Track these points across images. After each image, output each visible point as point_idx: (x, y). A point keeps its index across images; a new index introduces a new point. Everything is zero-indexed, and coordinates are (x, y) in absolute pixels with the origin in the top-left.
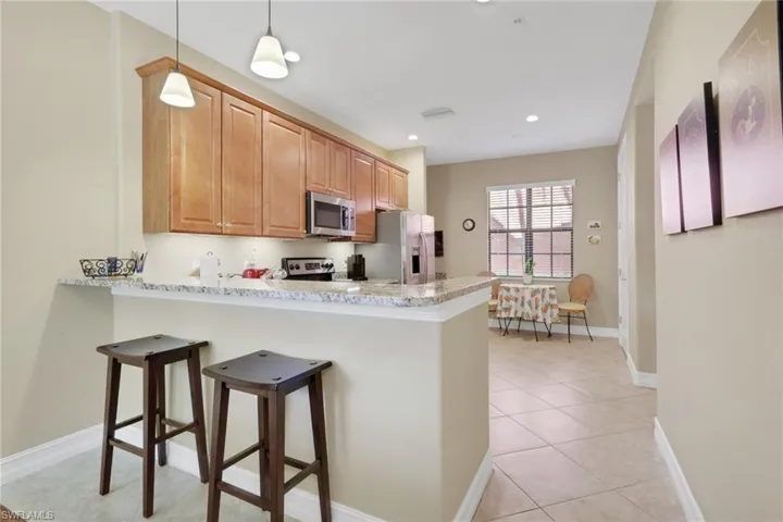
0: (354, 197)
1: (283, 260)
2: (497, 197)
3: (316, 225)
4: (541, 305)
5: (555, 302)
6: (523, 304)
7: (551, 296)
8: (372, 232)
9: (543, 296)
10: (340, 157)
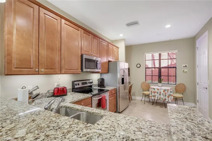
0: (100, 56)
1: (72, 82)
2: (149, 56)
3: (85, 68)
4: (167, 95)
5: (172, 94)
6: (160, 94)
7: (171, 92)
8: (107, 69)
9: (168, 92)
10: (95, 41)
